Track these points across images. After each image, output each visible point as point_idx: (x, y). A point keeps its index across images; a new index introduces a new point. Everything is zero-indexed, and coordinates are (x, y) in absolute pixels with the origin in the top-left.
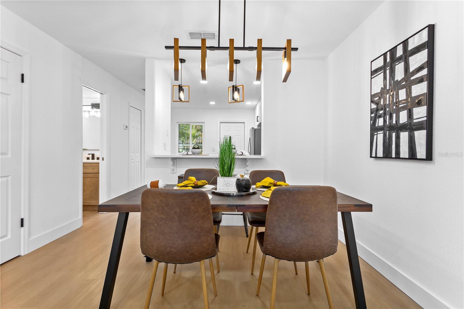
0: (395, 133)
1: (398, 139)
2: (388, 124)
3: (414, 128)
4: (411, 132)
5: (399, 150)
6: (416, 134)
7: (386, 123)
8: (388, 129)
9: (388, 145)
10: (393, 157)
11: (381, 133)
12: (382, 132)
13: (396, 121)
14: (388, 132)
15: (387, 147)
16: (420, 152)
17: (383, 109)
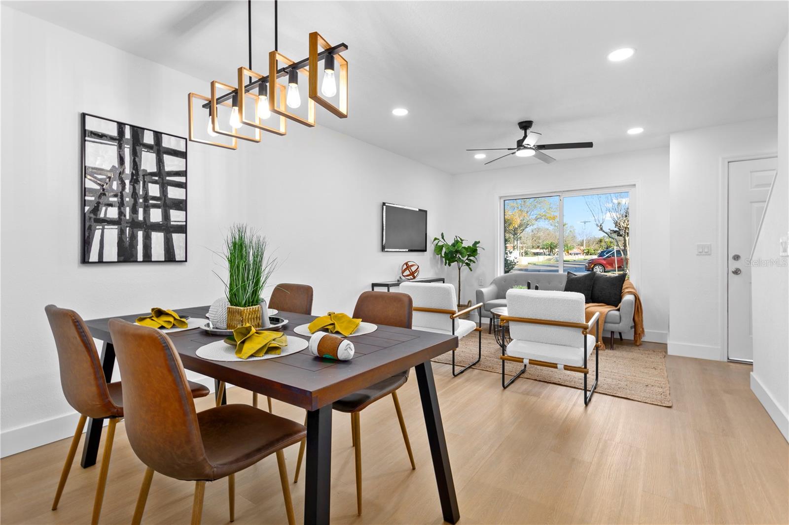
0: (142, 232)
1: (148, 239)
2: (128, 217)
3: (171, 230)
4: (167, 233)
5: (149, 252)
6: (175, 236)
7: (125, 216)
8: (129, 225)
9: (129, 245)
10: (138, 260)
11: (112, 229)
12: (116, 227)
13: (144, 218)
14: (128, 228)
15: (127, 248)
16: (180, 254)
17: (119, 196)
